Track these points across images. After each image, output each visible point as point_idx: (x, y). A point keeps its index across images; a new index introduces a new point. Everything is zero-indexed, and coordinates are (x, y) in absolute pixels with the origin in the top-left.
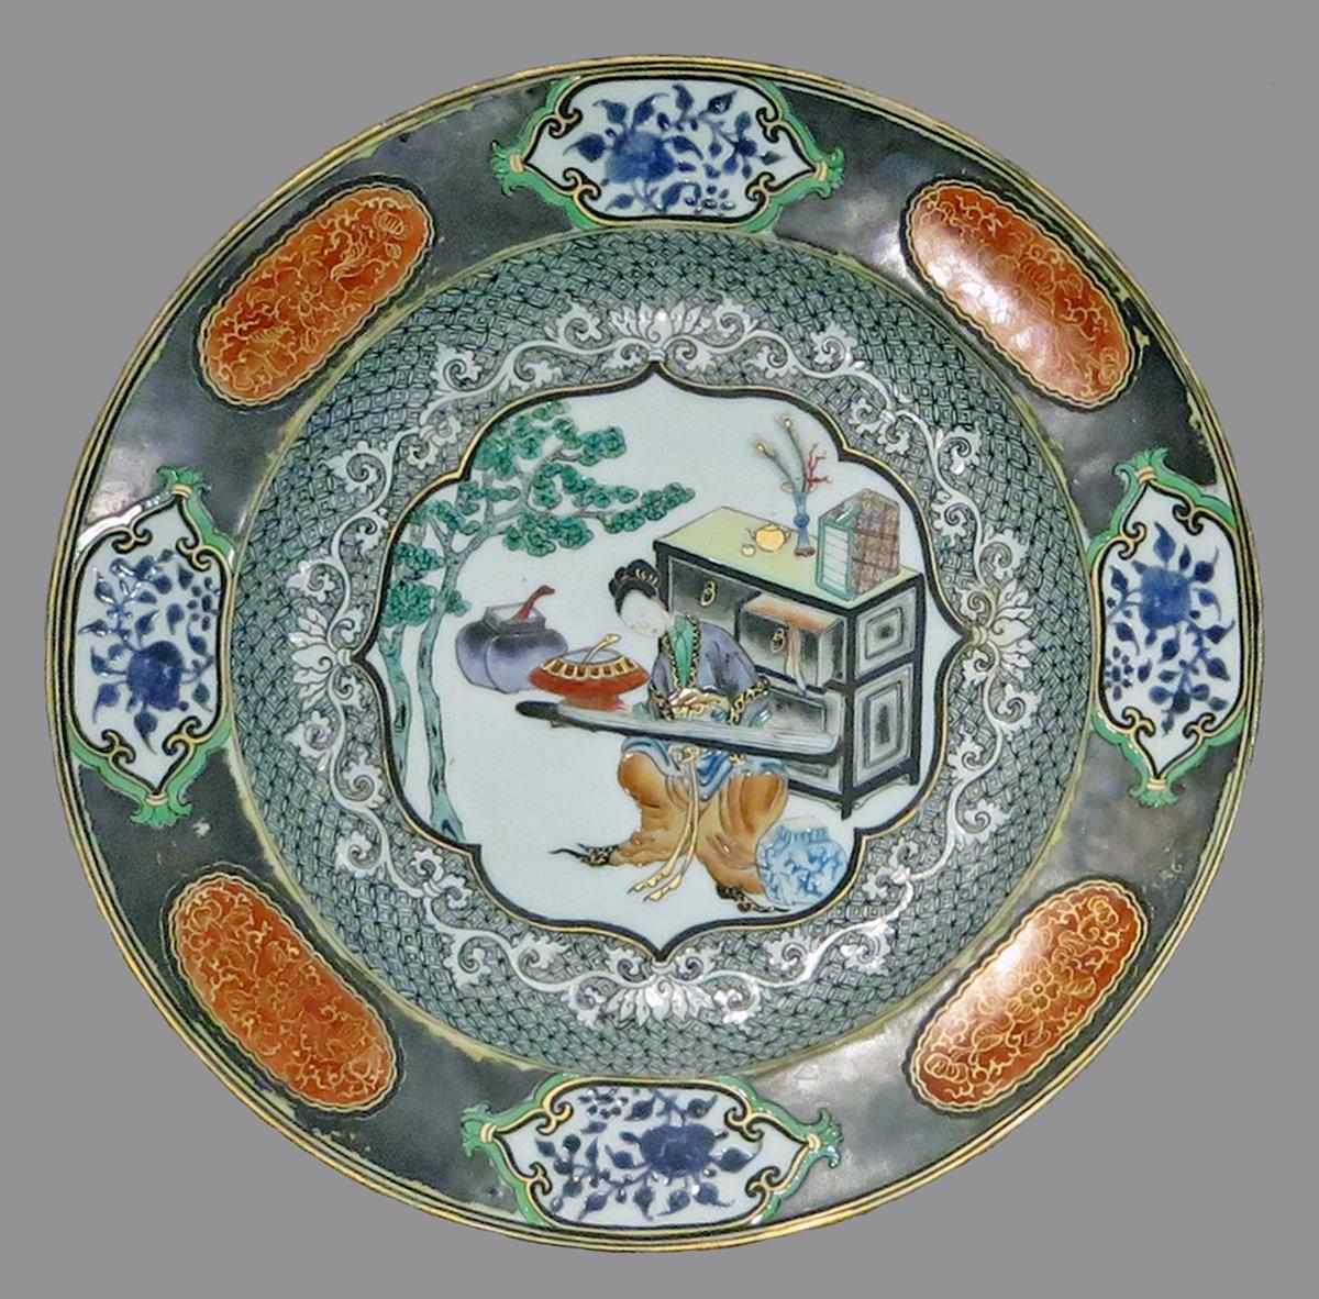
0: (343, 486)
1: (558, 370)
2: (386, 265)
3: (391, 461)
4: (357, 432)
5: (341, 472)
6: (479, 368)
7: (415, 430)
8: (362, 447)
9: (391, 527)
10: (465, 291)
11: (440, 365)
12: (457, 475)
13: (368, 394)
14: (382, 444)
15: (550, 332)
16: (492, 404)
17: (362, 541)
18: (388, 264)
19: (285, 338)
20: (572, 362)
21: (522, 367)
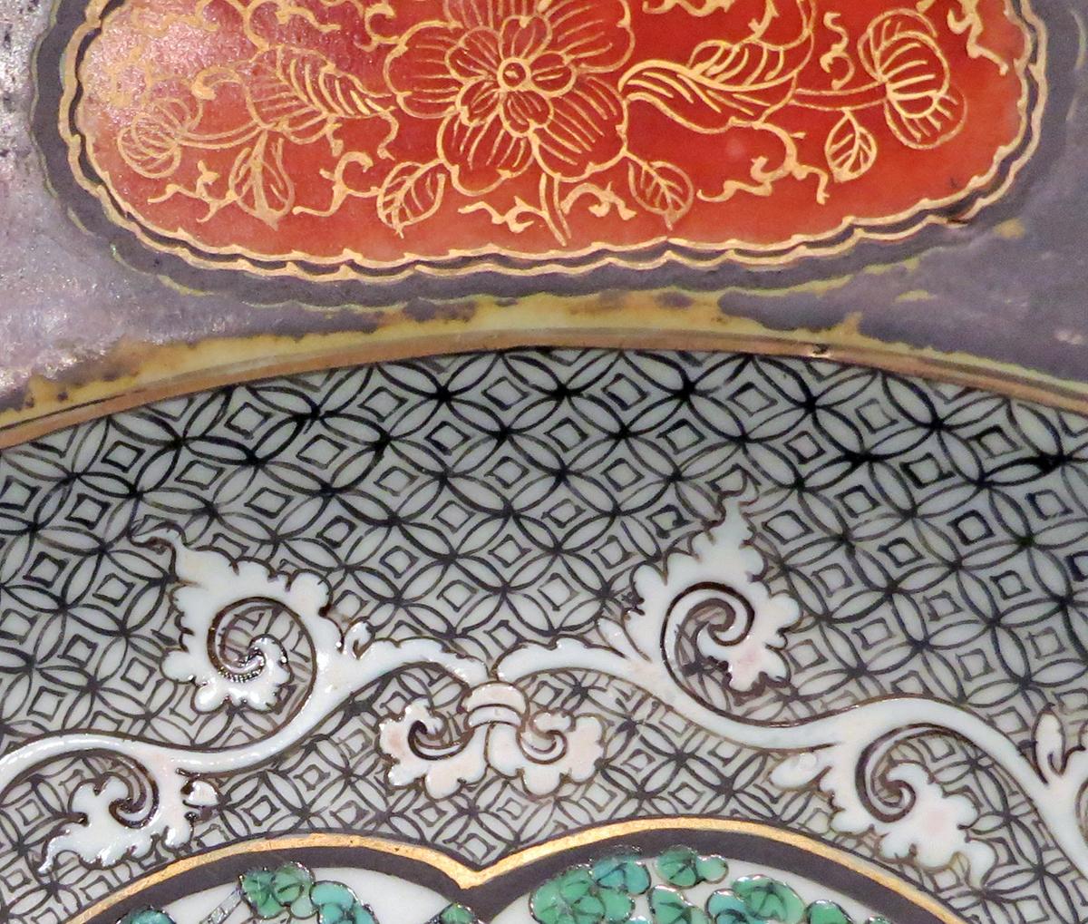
0: (169, 645)
1: (981, 858)
2: (794, 167)
3: (343, 694)
4: (331, 546)
5: (198, 608)
6: (776, 668)
7: (469, 671)
8: (307, 595)
9: (183, 851)
10: (937, 425)
11: (683, 571)
12: (466, 878)
13: (443, 478)
14: (359, 631)
15: (1049, 739)
16: (726, 788)
17: (84, 819)
18: (802, 172)
19: (359, 133)
20: (1040, 872)
21: (893, 763)
